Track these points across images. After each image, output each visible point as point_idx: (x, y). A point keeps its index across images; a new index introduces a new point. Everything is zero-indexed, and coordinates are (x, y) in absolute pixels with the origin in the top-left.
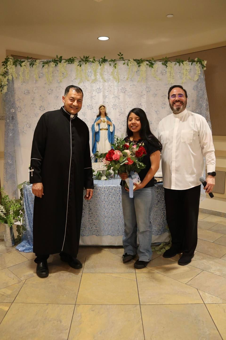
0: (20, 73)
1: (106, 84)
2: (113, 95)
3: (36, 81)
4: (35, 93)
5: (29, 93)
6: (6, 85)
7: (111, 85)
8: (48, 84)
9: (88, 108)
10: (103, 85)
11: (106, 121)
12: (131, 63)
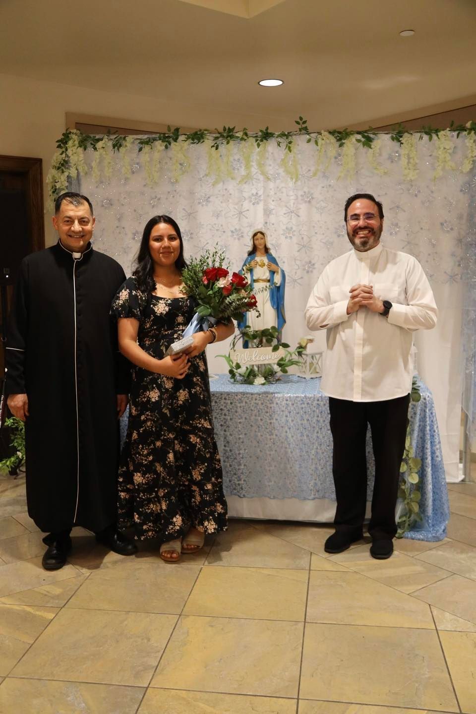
0: (94, 164)
1: (271, 185)
2: (285, 209)
3: (126, 179)
4: (123, 205)
5: (111, 205)
6: (65, 188)
7: (282, 187)
8: (151, 186)
9: (232, 236)
10: (263, 186)
11: (266, 264)
12: (323, 139)
